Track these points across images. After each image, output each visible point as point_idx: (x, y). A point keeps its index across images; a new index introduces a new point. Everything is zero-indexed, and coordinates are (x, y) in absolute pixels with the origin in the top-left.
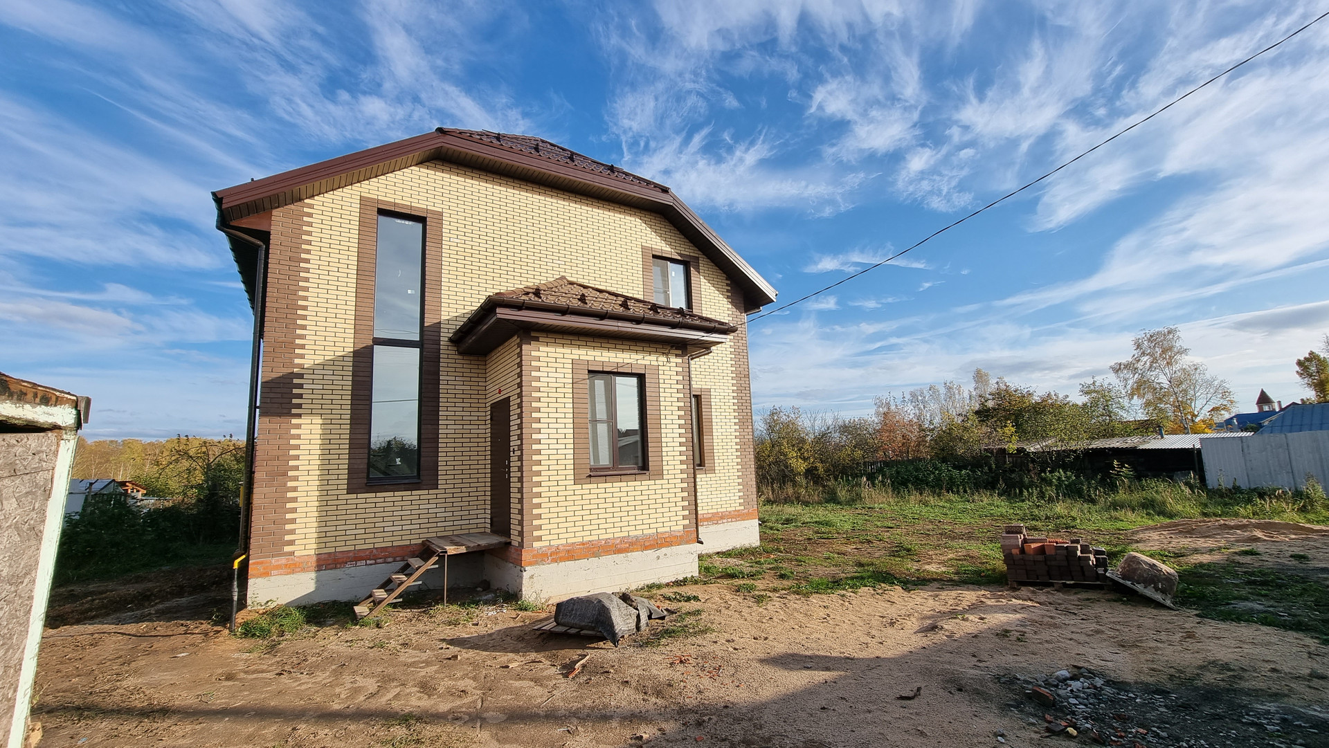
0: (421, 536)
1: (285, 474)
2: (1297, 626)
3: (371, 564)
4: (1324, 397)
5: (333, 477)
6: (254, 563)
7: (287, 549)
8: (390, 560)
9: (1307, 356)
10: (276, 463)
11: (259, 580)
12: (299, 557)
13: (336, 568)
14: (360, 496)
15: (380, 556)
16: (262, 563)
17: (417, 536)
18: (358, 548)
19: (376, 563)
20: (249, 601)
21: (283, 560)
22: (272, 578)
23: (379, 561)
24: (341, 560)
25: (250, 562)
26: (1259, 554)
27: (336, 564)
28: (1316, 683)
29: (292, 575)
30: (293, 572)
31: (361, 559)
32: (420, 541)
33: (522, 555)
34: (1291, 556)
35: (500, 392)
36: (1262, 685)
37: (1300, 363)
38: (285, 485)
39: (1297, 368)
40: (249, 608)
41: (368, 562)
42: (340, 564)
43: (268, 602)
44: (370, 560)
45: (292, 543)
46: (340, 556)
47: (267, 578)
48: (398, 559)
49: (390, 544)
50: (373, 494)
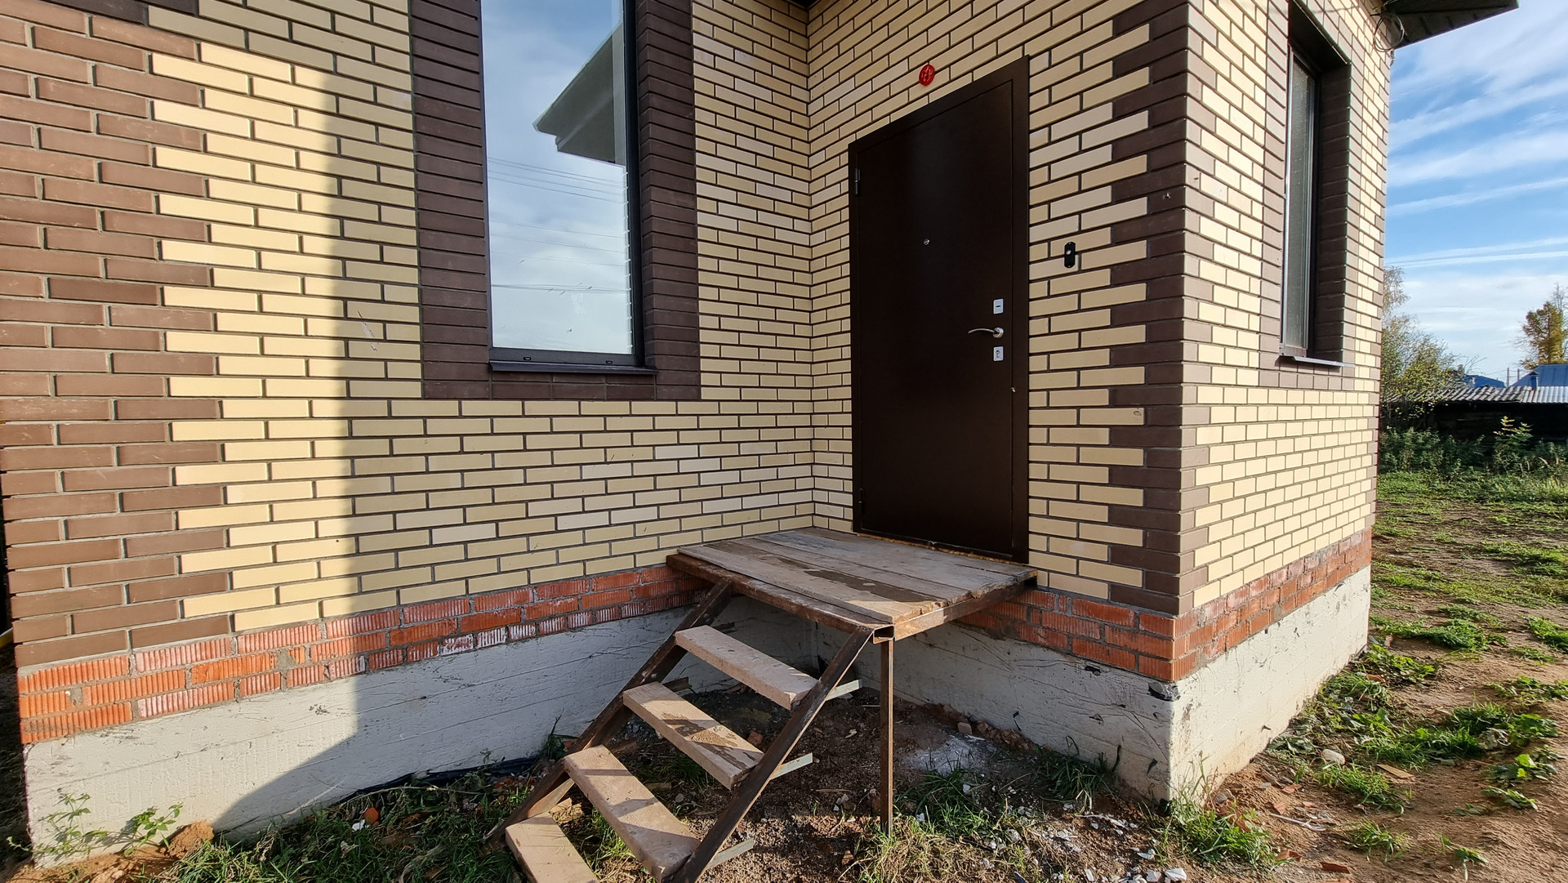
0: (665, 541)
3: (524, 639)
5: (367, 330)
6: (40, 679)
7: (198, 607)
8: (581, 619)
9: (1542, 308)
11: (86, 749)
12: (259, 635)
13: (406, 661)
14: (470, 407)
15: (551, 611)
16: (82, 673)
17: (652, 543)
18: (476, 586)
19: (539, 634)
20: (41, 835)
21: (185, 653)
22: (144, 730)
23: (546, 626)
24: (420, 635)
25: (23, 673)
27: (405, 650)
29: (234, 707)
30: (238, 692)
31: (491, 623)
32: (660, 558)
33: (1170, 639)
35: (927, 76)
37: (1530, 316)
40: (46, 862)
41: (516, 632)
42: (421, 645)
43: (134, 824)
44: (519, 623)
45: (219, 581)
46: (418, 619)
47: (119, 732)
48: (604, 614)
49: (576, 571)
50: (514, 407)
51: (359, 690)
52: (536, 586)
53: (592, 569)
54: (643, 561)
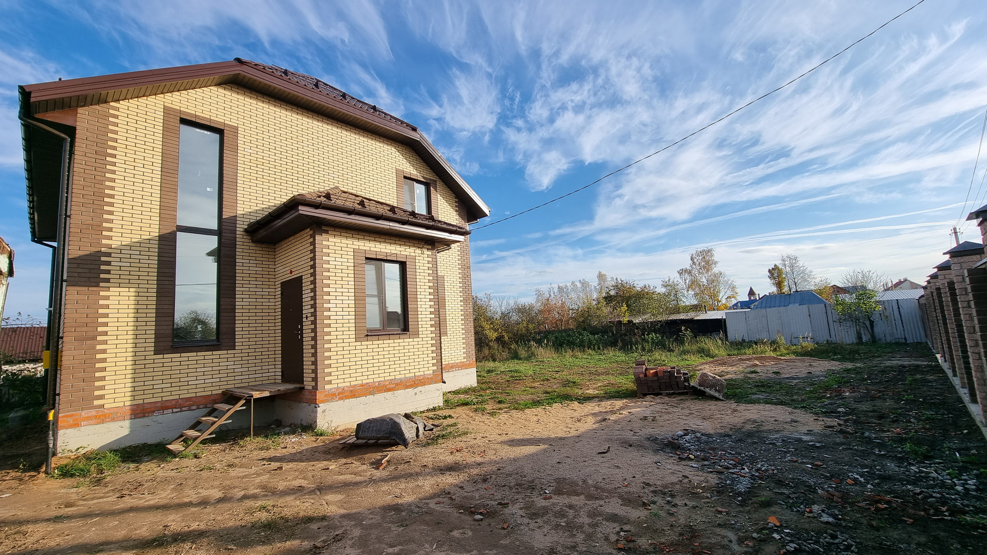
0: (221, 387)
1: (94, 338)
2: (782, 403)
3: (177, 412)
4: (781, 291)
5: (141, 341)
6: (63, 417)
7: (96, 403)
8: (194, 407)
9: (773, 267)
10: (84, 329)
11: (70, 432)
12: (108, 409)
13: (144, 416)
14: (166, 356)
15: (185, 405)
16: (72, 416)
17: (218, 388)
18: (164, 399)
19: (181, 411)
20: (59, 450)
21: (93, 412)
22: (82, 429)
23: (184, 409)
24: (149, 410)
25: (60, 415)
26: (758, 373)
27: (144, 414)
28: (793, 424)
29: (102, 425)
30: (103, 422)
31: (167, 408)
32: (220, 392)
33: (316, 395)
34: (773, 373)
35: (291, 272)
36: (772, 428)
37: (769, 271)
38: (94, 348)
39: (768, 274)
40: (59, 455)
41: (175, 410)
42: (149, 412)
43: (78, 449)
44: (176, 408)
45: (102, 397)
46: (148, 406)
47: (77, 429)
48: (201, 406)
49: (194, 395)
50: (178, 355)
51: (131, 423)
52: (181, 399)
53: (198, 395)
54: (214, 392)
